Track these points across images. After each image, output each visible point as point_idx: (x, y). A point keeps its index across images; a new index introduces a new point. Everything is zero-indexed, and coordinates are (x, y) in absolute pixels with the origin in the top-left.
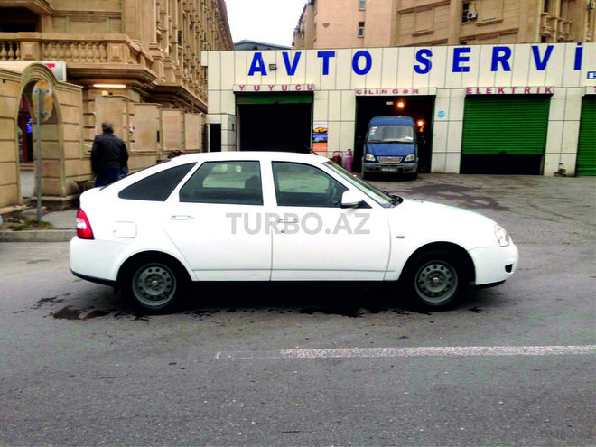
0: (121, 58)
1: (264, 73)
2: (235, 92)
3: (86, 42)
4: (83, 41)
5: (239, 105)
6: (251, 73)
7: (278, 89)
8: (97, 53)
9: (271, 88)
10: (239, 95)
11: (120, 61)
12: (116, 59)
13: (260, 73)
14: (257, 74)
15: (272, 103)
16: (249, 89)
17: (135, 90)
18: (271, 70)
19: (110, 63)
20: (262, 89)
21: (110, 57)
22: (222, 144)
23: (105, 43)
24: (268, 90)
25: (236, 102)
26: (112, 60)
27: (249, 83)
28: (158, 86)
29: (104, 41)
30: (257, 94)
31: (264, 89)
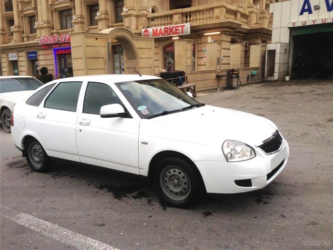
0: (220, 16)
1: (310, 12)
2: (289, 28)
3: (203, 10)
4: (202, 10)
5: (292, 36)
6: (301, 13)
7: (319, 22)
8: (208, 16)
9: (314, 22)
10: (292, 29)
11: (219, 18)
12: (218, 17)
13: (307, 13)
14: (306, 14)
15: (315, 32)
16: (299, 24)
17: (226, 34)
18: (315, 9)
19: (214, 20)
20: (308, 24)
21: (214, 17)
22: (276, 63)
23: (212, 9)
24: (312, 24)
25: (290, 34)
26: (215, 18)
27: (299, 21)
28: (250, 30)
29: (212, 8)
30: (304, 28)
31: (309, 23)
